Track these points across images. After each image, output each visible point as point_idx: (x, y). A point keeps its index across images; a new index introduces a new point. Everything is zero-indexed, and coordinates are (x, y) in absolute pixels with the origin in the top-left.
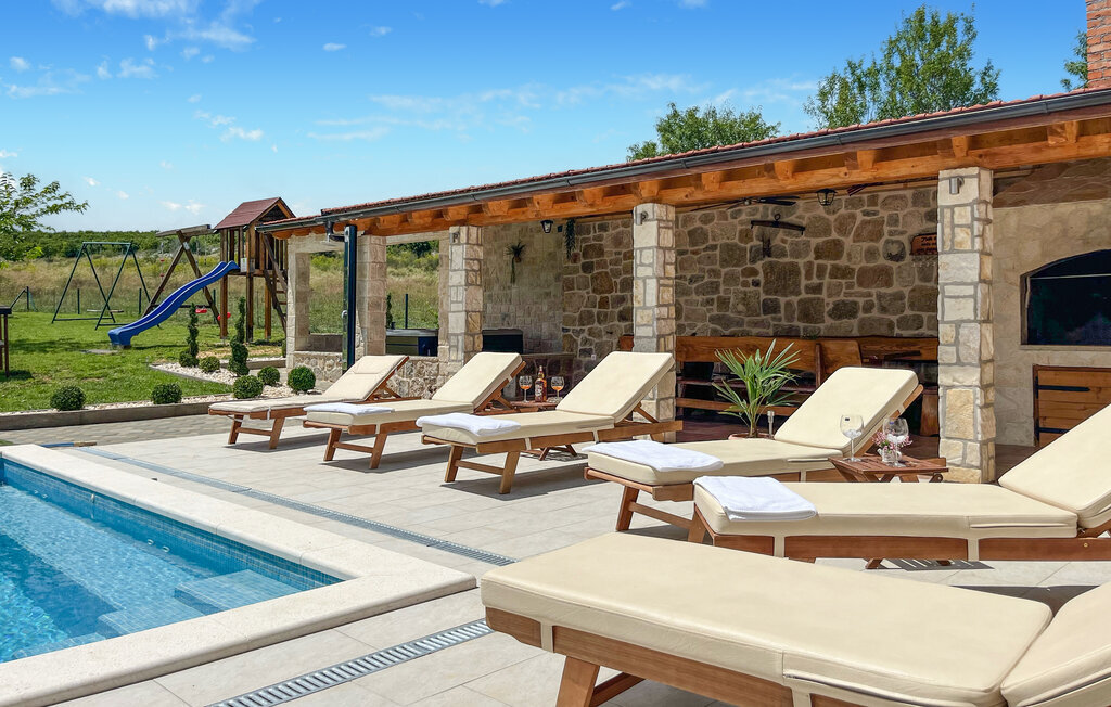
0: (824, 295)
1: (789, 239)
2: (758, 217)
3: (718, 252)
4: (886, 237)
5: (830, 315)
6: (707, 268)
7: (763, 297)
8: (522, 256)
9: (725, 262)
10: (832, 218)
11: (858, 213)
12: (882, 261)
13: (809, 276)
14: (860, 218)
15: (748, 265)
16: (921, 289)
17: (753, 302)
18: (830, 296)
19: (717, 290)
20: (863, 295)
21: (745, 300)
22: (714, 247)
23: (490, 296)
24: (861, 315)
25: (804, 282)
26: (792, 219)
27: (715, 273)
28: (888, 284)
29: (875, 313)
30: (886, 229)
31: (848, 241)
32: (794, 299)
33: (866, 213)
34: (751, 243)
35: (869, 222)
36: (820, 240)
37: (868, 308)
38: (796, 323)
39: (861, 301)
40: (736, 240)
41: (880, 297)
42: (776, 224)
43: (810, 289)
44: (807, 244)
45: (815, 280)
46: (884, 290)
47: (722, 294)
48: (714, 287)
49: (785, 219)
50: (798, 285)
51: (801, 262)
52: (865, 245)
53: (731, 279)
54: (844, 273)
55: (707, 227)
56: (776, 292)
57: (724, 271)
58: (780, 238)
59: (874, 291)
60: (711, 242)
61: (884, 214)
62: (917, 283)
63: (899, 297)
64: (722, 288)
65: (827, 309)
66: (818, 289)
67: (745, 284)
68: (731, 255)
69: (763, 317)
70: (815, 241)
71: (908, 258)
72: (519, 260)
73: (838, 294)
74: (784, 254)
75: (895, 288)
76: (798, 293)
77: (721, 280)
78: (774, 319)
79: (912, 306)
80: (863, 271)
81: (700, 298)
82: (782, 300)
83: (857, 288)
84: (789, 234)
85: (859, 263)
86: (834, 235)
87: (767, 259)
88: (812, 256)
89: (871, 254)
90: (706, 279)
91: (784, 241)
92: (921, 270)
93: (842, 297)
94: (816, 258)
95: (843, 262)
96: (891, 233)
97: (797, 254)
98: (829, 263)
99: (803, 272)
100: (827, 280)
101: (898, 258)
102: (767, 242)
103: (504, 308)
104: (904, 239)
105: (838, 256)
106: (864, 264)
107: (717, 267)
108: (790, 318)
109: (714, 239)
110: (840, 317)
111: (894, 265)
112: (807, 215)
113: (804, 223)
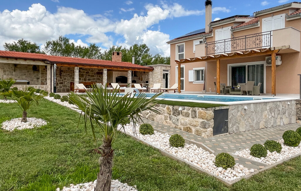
0: (87, 78)
1: (83, 71)
5: (87, 80)
12: (93, 74)
13: (85, 75)
14: (91, 69)
20: (91, 78)
24: (91, 80)
25: (84, 76)
29: (93, 80)
31: (90, 72)
32: (83, 78)
38: (83, 81)
42: (81, 69)
43: (85, 77)
45: (86, 76)
51: (84, 74)
52: (92, 72)
60: (71, 70)
62: (97, 77)
66: (86, 77)
70: (86, 71)
71: (96, 74)
75: (95, 77)
78: (80, 80)
79: (96, 79)
80: (91, 76)
86: (88, 71)
87: (80, 73)
93: (89, 78)
95: (89, 74)
96: (94, 71)
98: (87, 74)
100: (87, 76)
104: (96, 72)
110: (89, 80)
113: (85, 69)
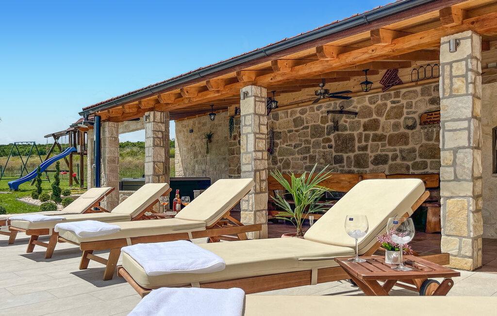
0: (369, 152)
1: (348, 120)
2: (331, 109)
3: (309, 130)
4: (405, 115)
5: (372, 163)
6: (304, 139)
7: (334, 154)
8: (212, 139)
9: (313, 136)
10: (373, 106)
11: (388, 103)
12: (402, 130)
13: (360, 141)
14: (389, 105)
15: (326, 137)
16: (426, 145)
17: (329, 157)
18: (372, 152)
19: (309, 151)
20: (391, 151)
21: (324, 156)
22: (307, 127)
23: (197, 161)
24: (390, 162)
25: (357, 145)
26: (350, 108)
27: (307, 142)
28: (406, 143)
29: (399, 161)
30: (405, 110)
31: (382, 120)
32: (352, 155)
33: (393, 102)
34: (327, 124)
35: (395, 107)
36: (366, 120)
37: (394, 158)
38: (353, 168)
39: (390, 154)
40: (319, 123)
41: (401, 151)
42: (341, 112)
43: (360, 149)
44: (359, 122)
45: (364, 143)
46: (404, 147)
47: (311, 153)
48: (307, 150)
49: (347, 109)
50: (354, 147)
51: (355, 133)
52: (392, 121)
53: (317, 145)
54: (381, 138)
55: (304, 116)
56: (341, 151)
57: (313, 140)
58: (344, 120)
59: (398, 148)
60: (305, 125)
61: (404, 102)
62: (424, 142)
63: (414, 150)
64: (312, 150)
65: (370, 160)
66: (365, 148)
67: (324, 147)
68: (317, 131)
69: (334, 165)
70: (363, 121)
71: (418, 127)
72: (210, 141)
73: (377, 150)
74: (345, 129)
75: (410, 146)
76: (354, 151)
77: (311, 146)
78: (340, 166)
79: (421, 156)
80: (391, 137)
81: (300, 156)
82: (345, 156)
83: (388, 147)
84: (348, 118)
85: (389, 132)
86: (375, 117)
87: (336, 132)
88: (362, 129)
89: (396, 126)
90: (303, 146)
91: (346, 122)
92: (426, 134)
93: (379, 152)
94: (365, 130)
95: (379, 132)
96: (408, 113)
97: (353, 128)
98: (371, 133)
99: (356, 139)
100: (370, 142)
101: (412, 127)
102: (336, 123)
103: (203, 167)
104: (416, 116)
105: (377, 128)
106: (392, 132)
107: (309, 138)
108: (349, 165)
109: (307, 123)
110: (378, 164)
111: (410, 132)
112: (359, 106)
113: (357, 111)
